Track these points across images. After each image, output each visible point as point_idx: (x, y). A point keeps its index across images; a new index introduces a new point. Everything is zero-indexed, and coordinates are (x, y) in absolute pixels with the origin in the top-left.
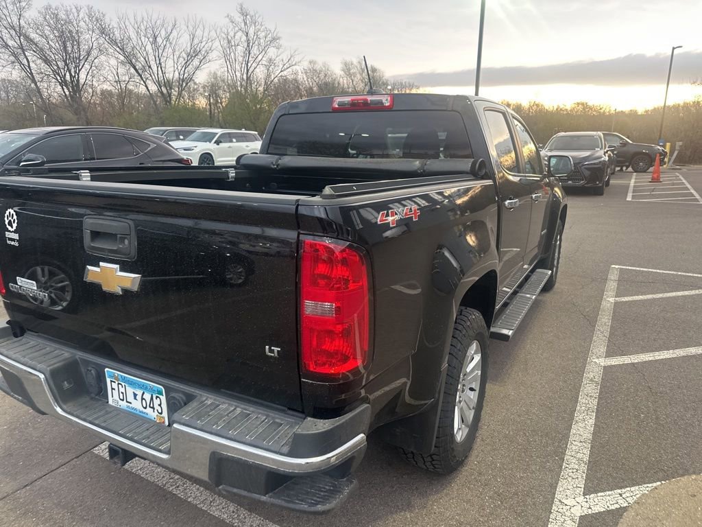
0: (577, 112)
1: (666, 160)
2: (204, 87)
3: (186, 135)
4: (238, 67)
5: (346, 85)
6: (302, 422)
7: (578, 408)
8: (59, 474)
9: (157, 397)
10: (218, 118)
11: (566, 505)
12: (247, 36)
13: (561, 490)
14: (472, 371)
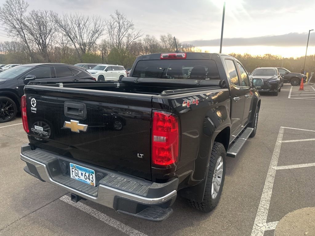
0: (266, 58)
1: (306, 80)
2: (100, 46)
3: (93, 67)
4: (115, 38)
5: (162, 46)
6: (151, 185)
7: (265, 187)
8: (47, 208)
9: (91, 175)
10: (106, 60)
11: (259, 226)
12: (119, 24)
13: (257, 220)
14: (219, 169)
